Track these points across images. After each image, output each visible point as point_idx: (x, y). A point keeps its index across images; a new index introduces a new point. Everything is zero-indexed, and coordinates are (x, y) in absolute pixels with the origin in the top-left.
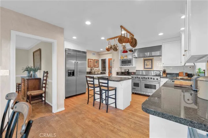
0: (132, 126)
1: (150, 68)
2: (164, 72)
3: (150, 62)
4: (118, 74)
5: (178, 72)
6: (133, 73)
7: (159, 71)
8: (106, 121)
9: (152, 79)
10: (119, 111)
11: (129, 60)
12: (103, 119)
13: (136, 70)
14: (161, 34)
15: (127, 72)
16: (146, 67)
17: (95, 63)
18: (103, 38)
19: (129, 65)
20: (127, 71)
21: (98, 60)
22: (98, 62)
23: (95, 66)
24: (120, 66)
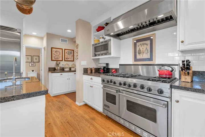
2: (186, 67)
3: (147, 44)
4: (86, 71)
7: (169, 65)
13: (120, 65)
15: (104, 67)
17: (66, 54)
19: (105, 54)
20: (105, 65)
21: (73, 50)
22: (73, 53)
23: (66, 60)
24: (93, 57)
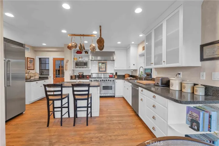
0: (120, 127)
1: (104, 71)
2: (116, 74)
3: (104, 65)
4: (72, 78)
5: (124, 74)
6: (88, 76)
7: (112, 73)
8: (97, 134)
9: (110, 81)
10: (97, 119)
11: (85, 62)
12: (90, 135)
13: (91, 73)
14: (119, 43)
16: (100, 70)
17: (28, 63)
18: (64, 31)
19: (85, 68)
20: (82, 74)
21: (34, 59)
22: (33, 61)
23: (28, 68)
24: (73, 68)
